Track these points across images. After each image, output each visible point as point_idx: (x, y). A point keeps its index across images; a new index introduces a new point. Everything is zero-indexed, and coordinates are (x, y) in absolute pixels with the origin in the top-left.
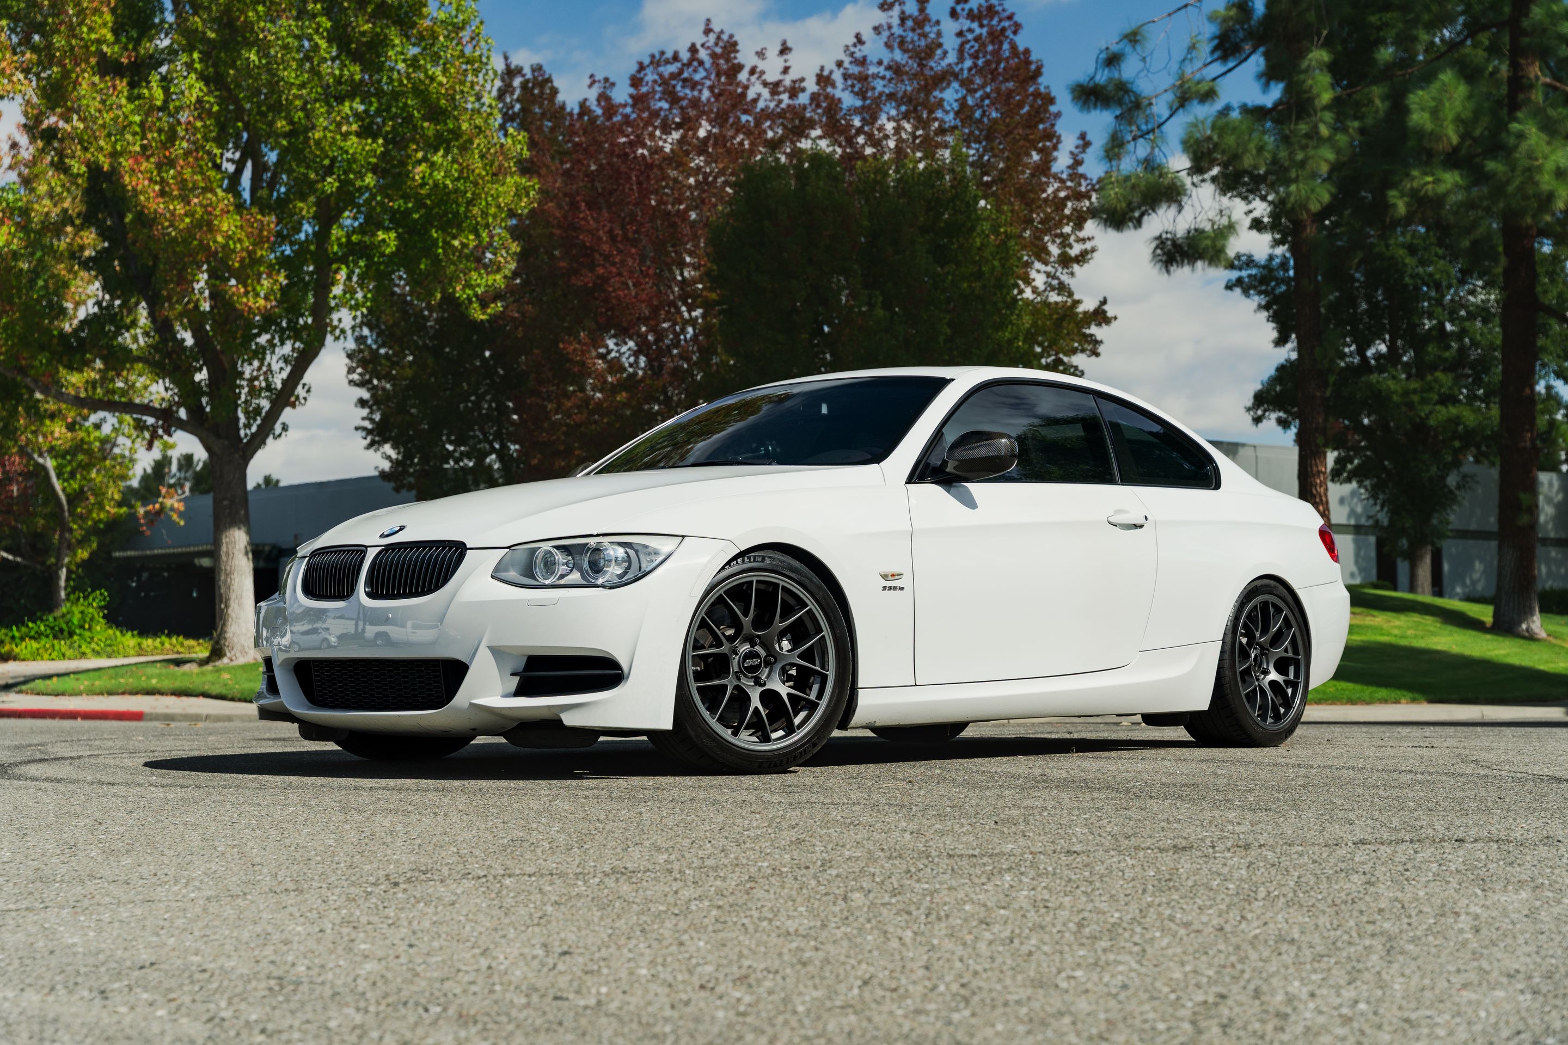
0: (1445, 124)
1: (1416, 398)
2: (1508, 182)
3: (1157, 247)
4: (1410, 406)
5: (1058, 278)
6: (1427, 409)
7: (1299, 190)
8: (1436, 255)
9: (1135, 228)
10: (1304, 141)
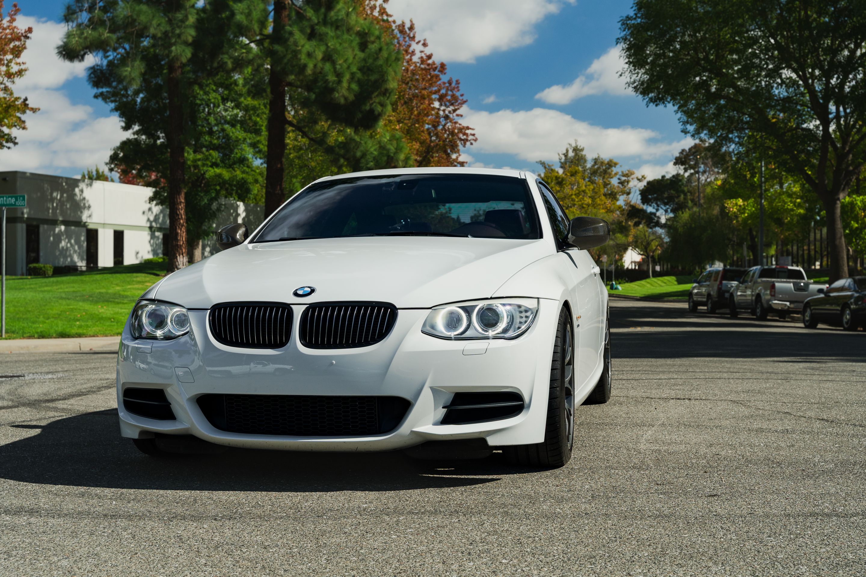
0: (253, 22)
1: (200, 163)
2: (285, 56)
3: (91, 73)
4: (196, 167)
5: (5, 84)
6: (205, 168)
7: (176, 50)
8: (213, 90)
9: (80, 61)
10: (180, 24)
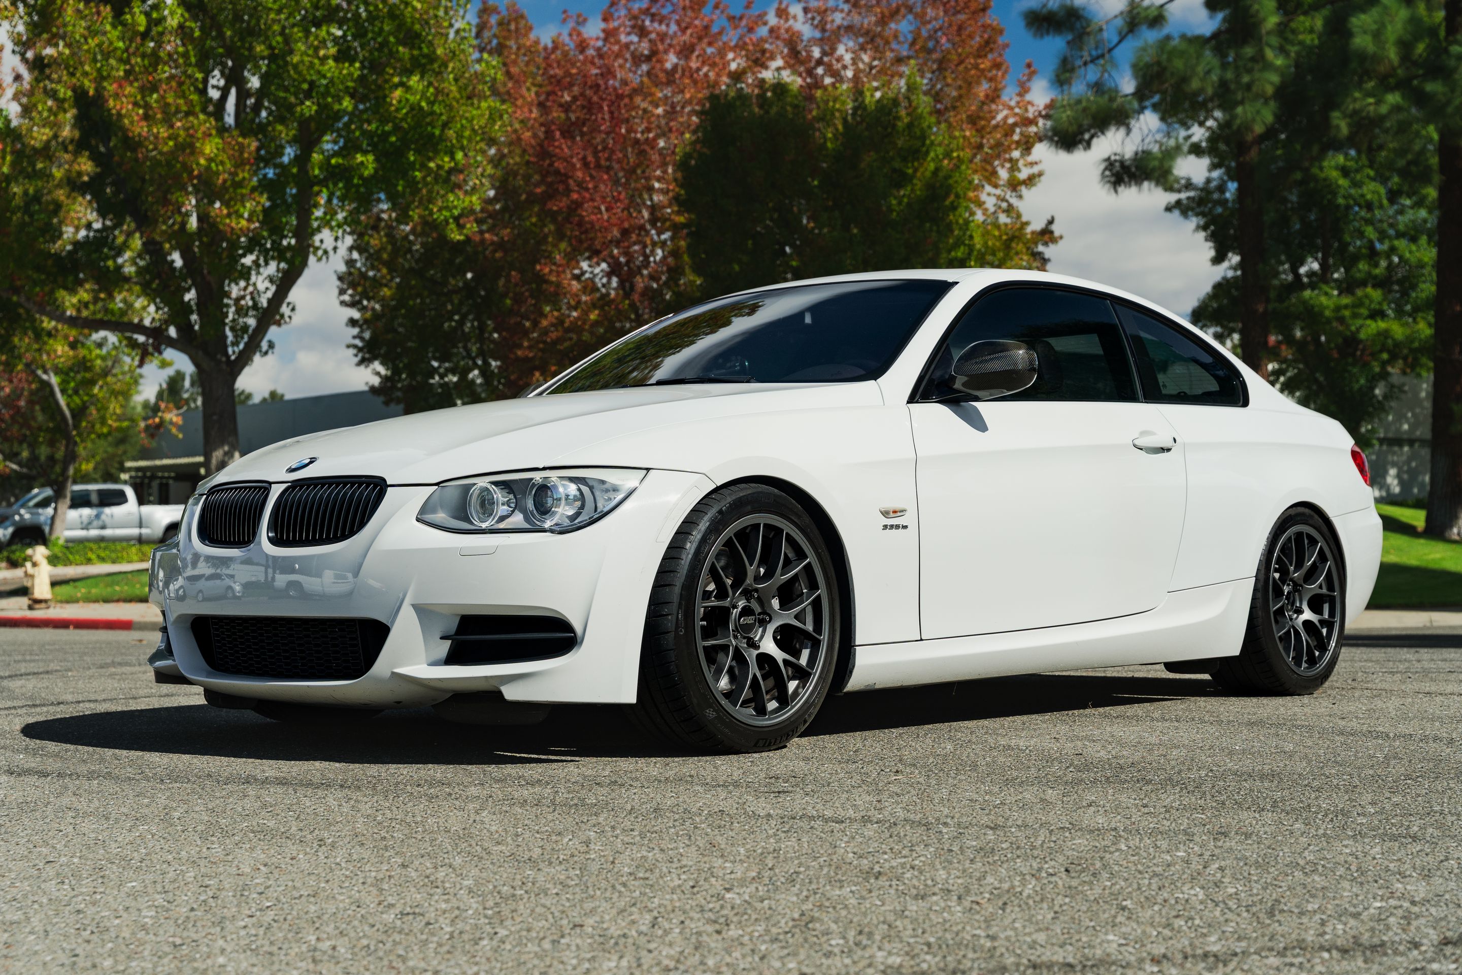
0: (1387, 46)
1: (1347, 313)
3: (1106, 169)
4: (1341, 320)
5: (1007, 201)
6: (1359, 322)
7: (1245, 112)
8: (1368, 176)
9: (1085, 149)
10: (1250, 65)
